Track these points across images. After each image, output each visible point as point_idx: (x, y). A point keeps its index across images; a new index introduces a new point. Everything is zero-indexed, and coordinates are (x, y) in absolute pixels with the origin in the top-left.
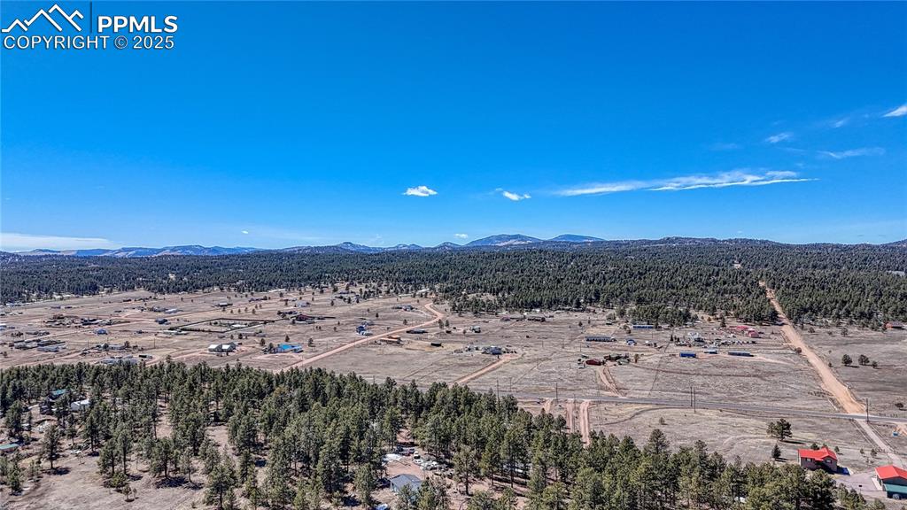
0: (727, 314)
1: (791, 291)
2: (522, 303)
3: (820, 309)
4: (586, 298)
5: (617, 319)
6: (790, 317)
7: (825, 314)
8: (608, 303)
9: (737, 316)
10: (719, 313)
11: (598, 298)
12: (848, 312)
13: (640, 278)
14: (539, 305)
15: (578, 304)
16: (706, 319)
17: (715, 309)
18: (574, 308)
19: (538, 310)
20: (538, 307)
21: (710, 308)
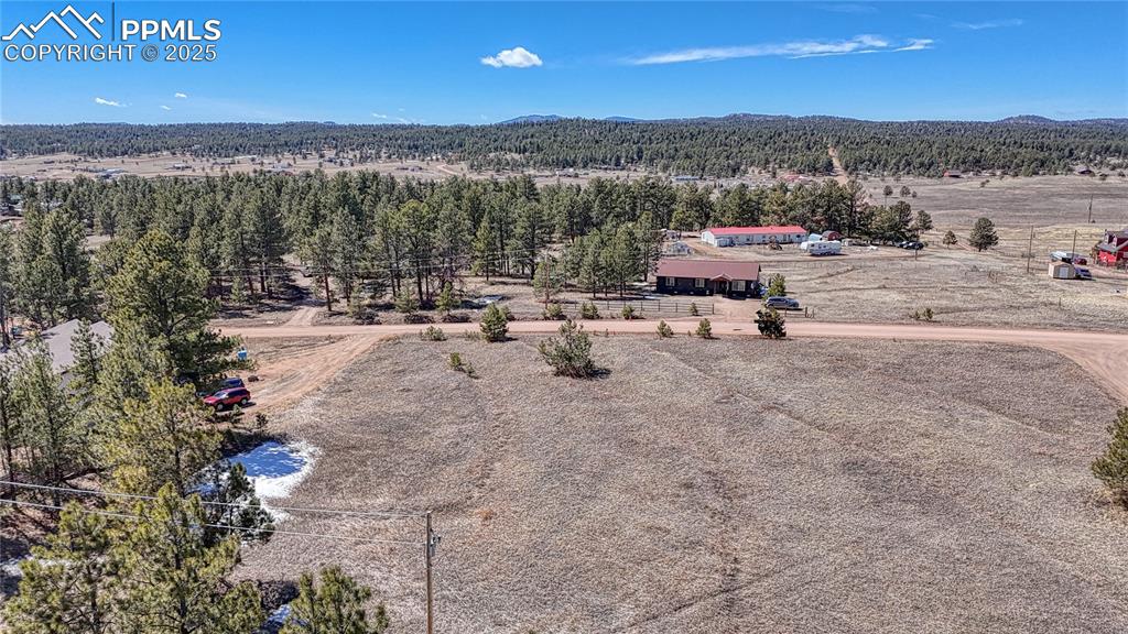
0: (780, 167)
2: (553, 162)
4: (627, 157)
7: (885, 166)
8: (651, 161)
9: (790, 167)
10: (770, 167)
11: (640, 158)
12: (908, 164)
14: (573, 164)
16: (756, 171)
17: (767, 162)
18: (612, 166)
19: (571, 170)
20: (572, 166)
21: (763, 162)
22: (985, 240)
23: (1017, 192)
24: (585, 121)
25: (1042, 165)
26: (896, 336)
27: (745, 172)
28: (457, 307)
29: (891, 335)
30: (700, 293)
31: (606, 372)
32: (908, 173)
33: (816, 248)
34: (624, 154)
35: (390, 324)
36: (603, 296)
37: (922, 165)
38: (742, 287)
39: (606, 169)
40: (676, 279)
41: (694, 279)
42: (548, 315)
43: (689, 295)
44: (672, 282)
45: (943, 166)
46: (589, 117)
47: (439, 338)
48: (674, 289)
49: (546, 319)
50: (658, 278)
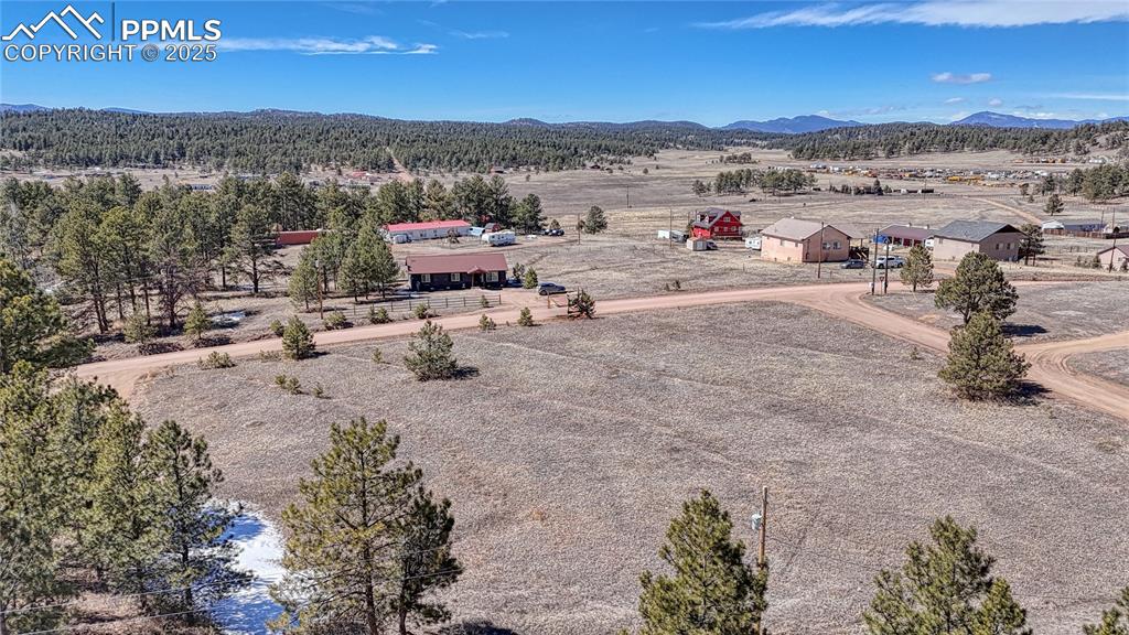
0: (343, 165)
1: (405, 144)
2: (71, 159)
3: (433, 159)
4: (166, 154)
5: (214, 172)
6: (406, 165)
7: (439, 163)
8: (198, 158)
9: (353, 164)
10: (333, 164)
11: (183, 155)
12: (459, 161)
13: (236, 135)
14: (99, 161)
15: (157, 161)
16: (320, 169)
17: (329, 159)
18: (151, 164)
19: (98, 169)
20: (97, 165)
21: (325, 160)
22: (598, 225)
23: (556, 185)
24: (90, 112)
25: (563, 160)
26: (679, 304)
27: (309, 169)
28: (208, 329)
29: (675, 305)
30: (457, 287)
31: (472, 371)
32: (461, 170)
33: (496, 239)
34: (163, 151)
35: (119, 358)
36: (364, 299)
37: (471, 162)
38: (495, 278)
39: (144, 167)
40: (432, 275)
41: (449, 274)
42: (330, 324)
43: (446, 290)
44: (428, 280)
45: (487, 164)
46: (96, 108)
47: (226, 364)
48: (431, 285)
49: (329, 329)
50: (413, 275)
